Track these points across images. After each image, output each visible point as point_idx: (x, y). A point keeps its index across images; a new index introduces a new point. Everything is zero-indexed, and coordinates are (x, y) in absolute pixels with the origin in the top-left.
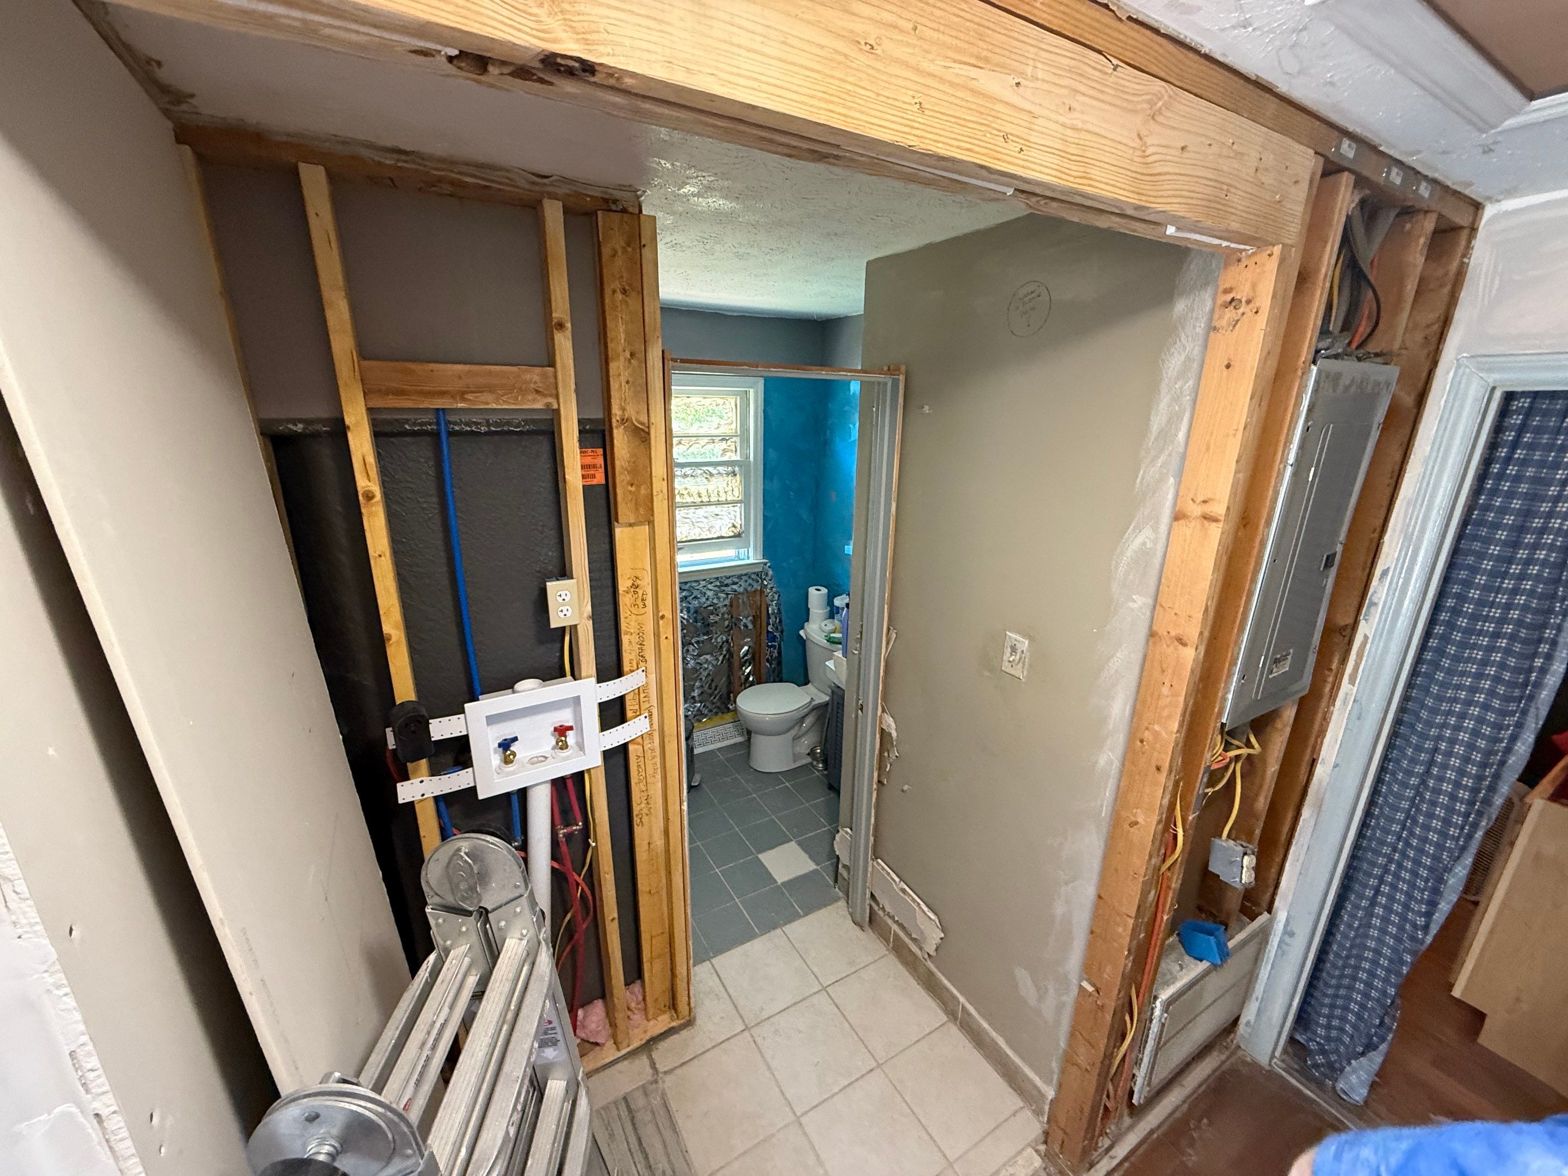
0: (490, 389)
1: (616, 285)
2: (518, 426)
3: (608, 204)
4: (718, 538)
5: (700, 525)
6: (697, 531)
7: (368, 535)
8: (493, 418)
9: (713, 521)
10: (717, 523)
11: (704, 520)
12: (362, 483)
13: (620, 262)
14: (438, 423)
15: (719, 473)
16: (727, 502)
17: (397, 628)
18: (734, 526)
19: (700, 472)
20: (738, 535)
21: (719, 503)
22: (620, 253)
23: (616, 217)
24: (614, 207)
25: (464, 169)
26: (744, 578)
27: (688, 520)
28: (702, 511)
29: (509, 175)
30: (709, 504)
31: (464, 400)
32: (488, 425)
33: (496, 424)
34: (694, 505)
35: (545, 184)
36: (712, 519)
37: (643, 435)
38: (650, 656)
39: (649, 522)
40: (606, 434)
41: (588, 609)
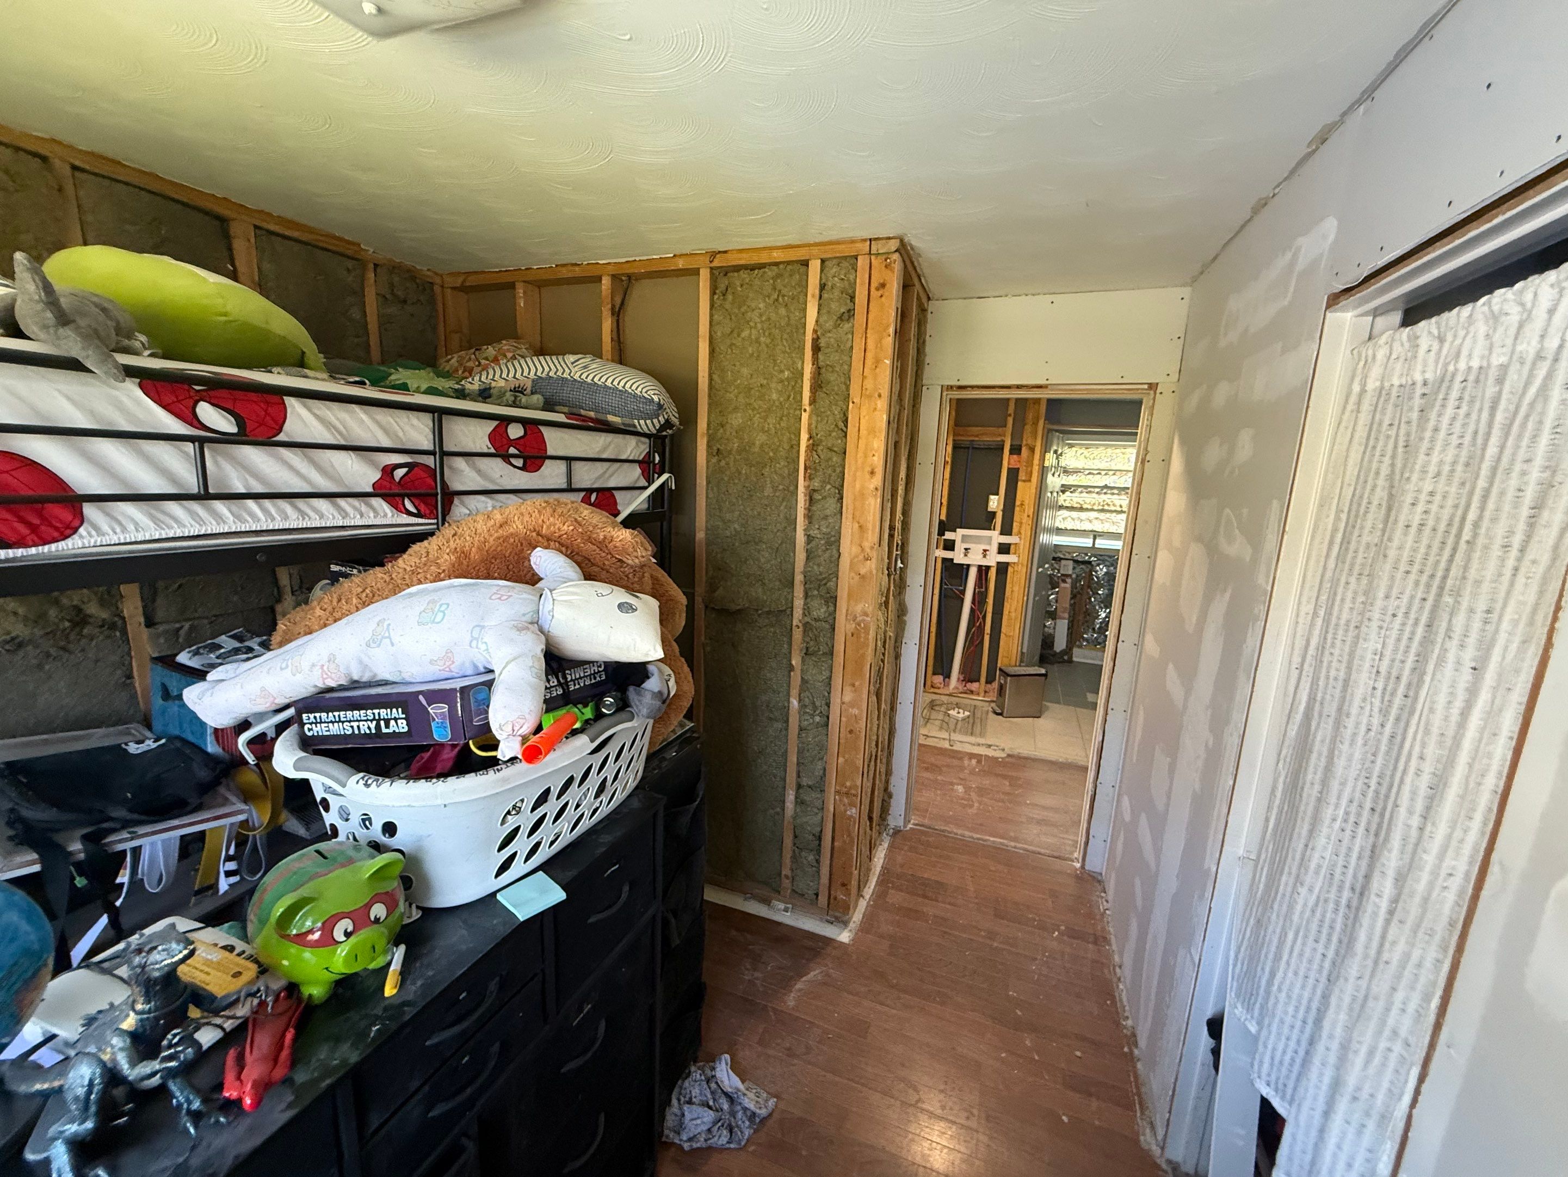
0: (985, 434)
2: (993, 446)
6: (1115, 527)
14: (970, 445)
27: (1110, 520)
31: (978, 437)
32: (984, 445)
33: (987, 445)
37: (1032, 450)
38: (1023, 532)
39: (1030, 481)
40: (1020, 450)
41: (1002, 507)
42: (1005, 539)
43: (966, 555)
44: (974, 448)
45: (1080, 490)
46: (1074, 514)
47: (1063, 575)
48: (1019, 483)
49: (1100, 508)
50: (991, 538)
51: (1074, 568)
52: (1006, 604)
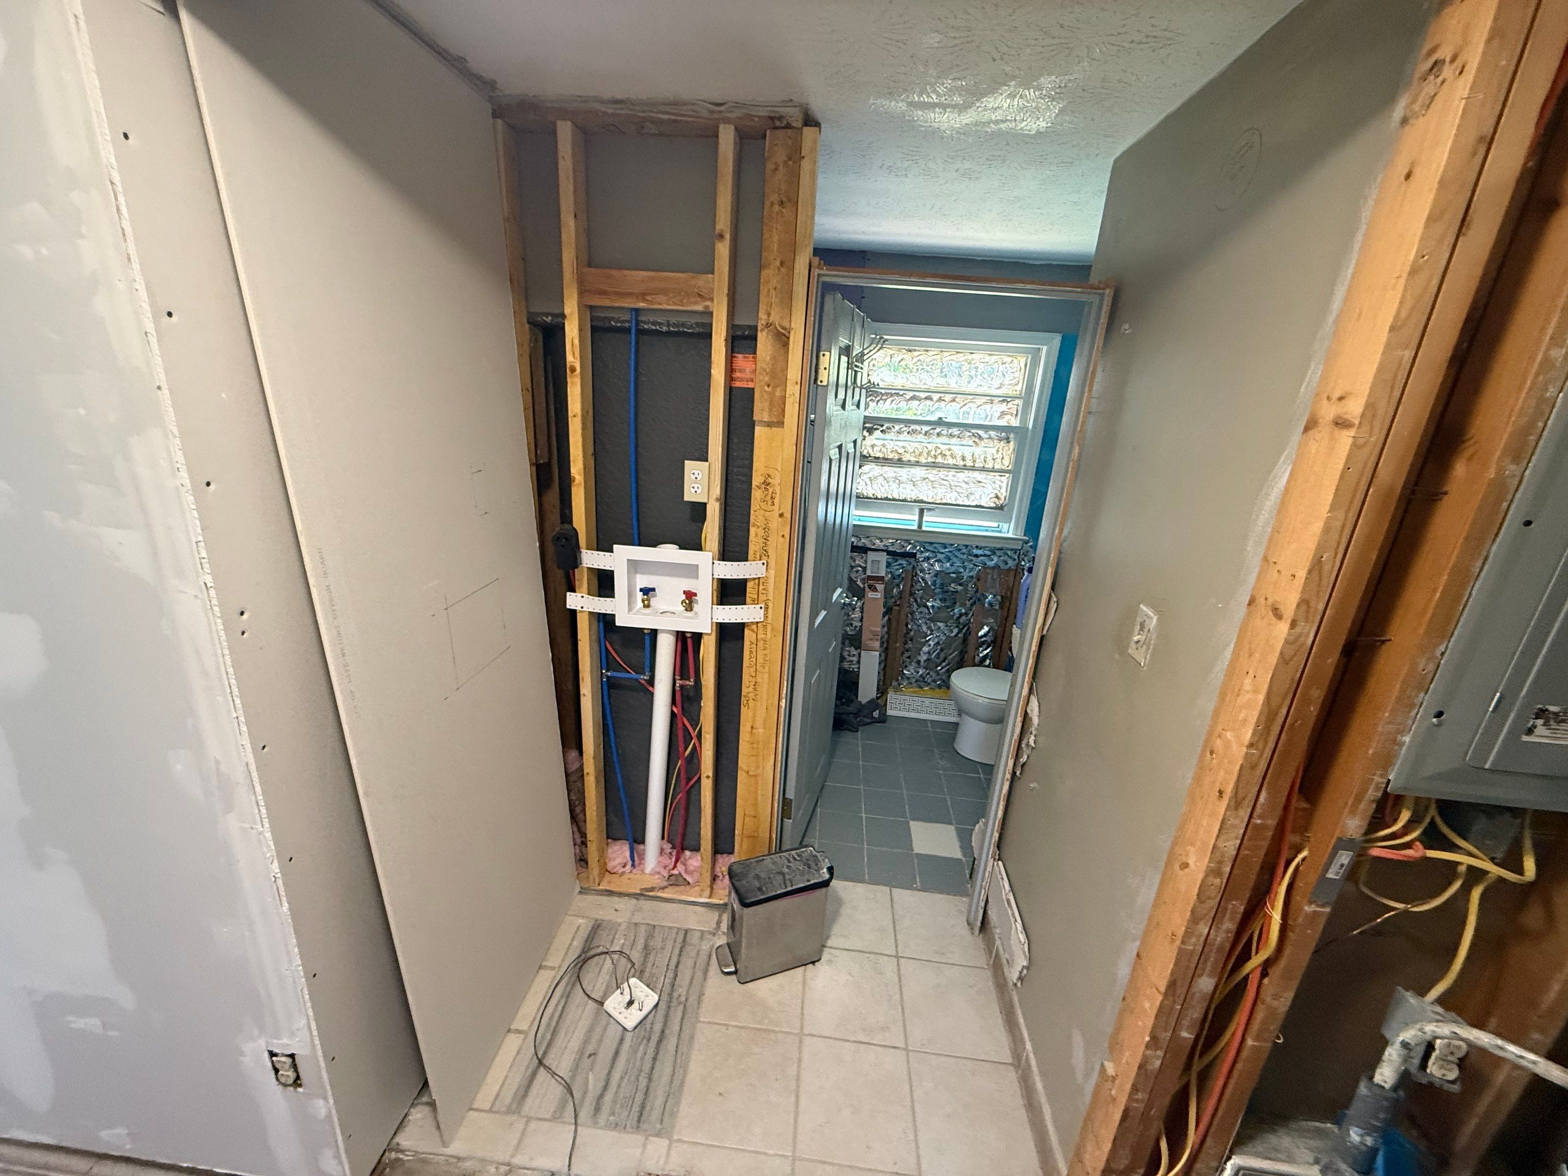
0: (664, 291)
1: (774, 197)
2: (691, 327)
3: (776, 122)
4: (977, 506)
5: (957, 489)
6: (954, 494)
7: (569, 398)
8: (673, 320)
9: (973, 487)
10: (978, 491)
11: (964, 485)
12: (570, 358)
13: (781, 174)
14: (630, 322)
15: (990, 438)
16: (993, 470)
17: (580, 474)
18: (997, 497)
19: (968, 434)
20: (1001, 508)
21: (983, 469)
22: (781, 168)
23: (780, 133)
24: (778, 124)
25: (661, 108)
26: (998, 553)
27: (946, 483)
28: (963, 476)
29: (694, 108)
30: (973, 469)
31: (644, 300)
32: (668, 325)
33: (675, 325)
34: (955, 467)
35: (721, 112)
36: (973, 485)
37: (782, 339)
38: (771, 551)
39: (781, 424)
40: (754, 338)
41: (717, 491)
43: (643, 607)
44: (638, 332)
46: (889, 471)
47: (870, 578)
48: (758, 429)
49: (930, 460)
50: (697, 567)
51: (889, 565)
52: (743, 710)
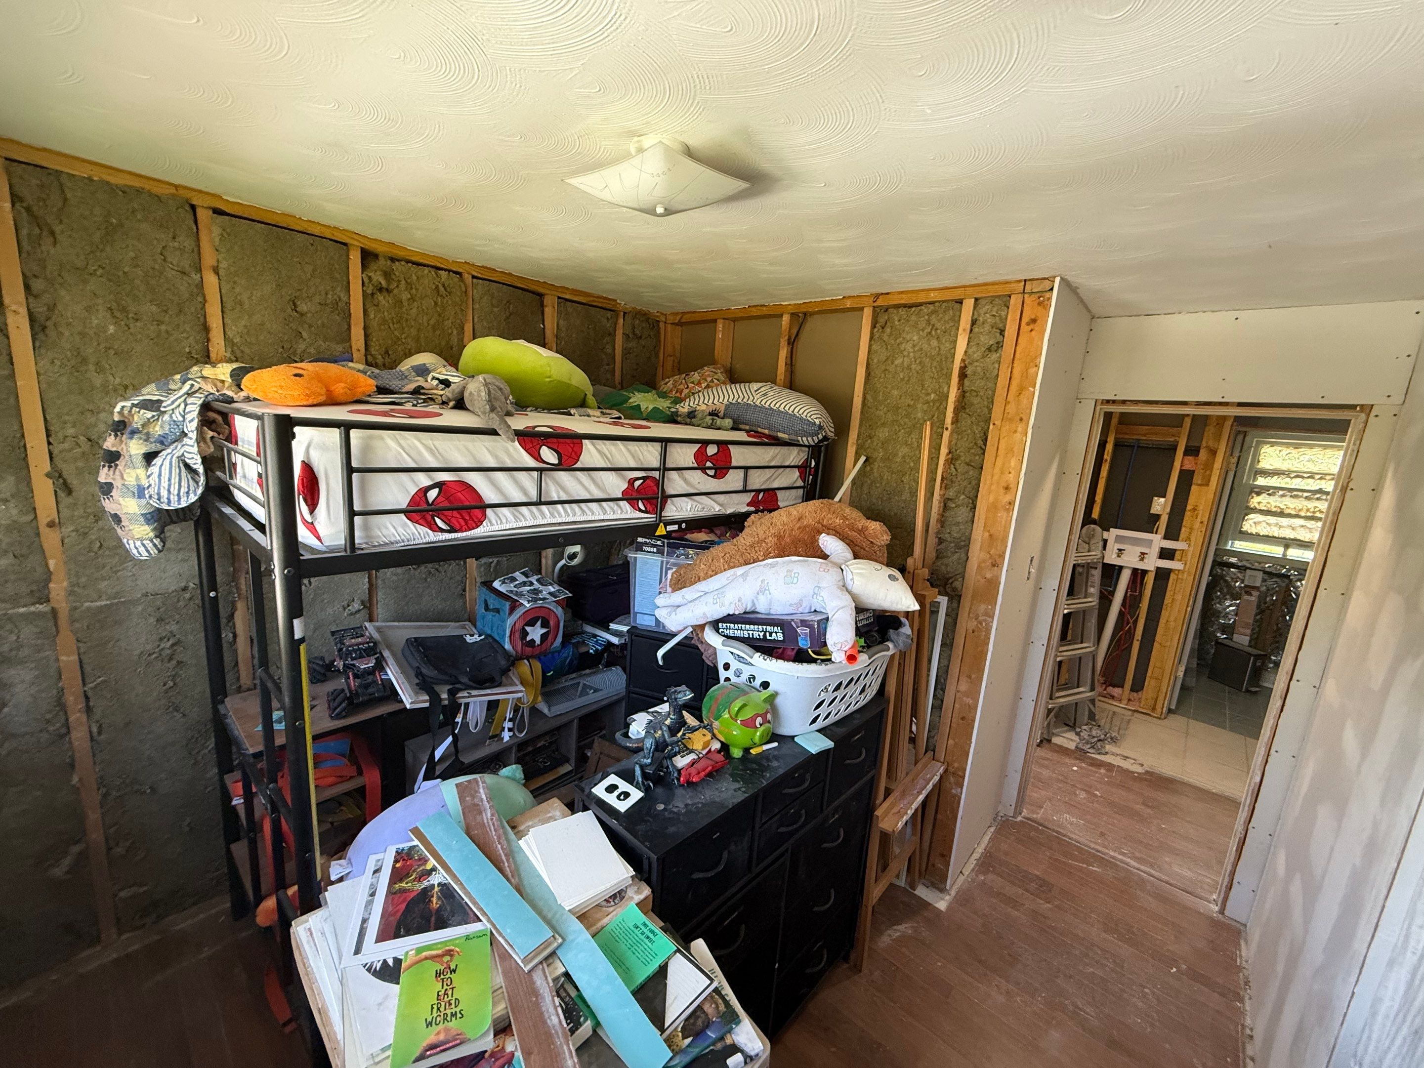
0: (1156, 434)
2: (1164, 446)
14: (1135, 443)
17: (1099, 499)
31: (1144, 437)
32: (1152, 445)
33: (1156, 445)
37: (1213, 453)
38: (1193, 539)
39: (1207, 485)
40: (1199, 451)
41: (1168, 510)
42: (1169, 544)
43: (1119, 556)
44: (1138, 447)
45: (1281, 493)
46: (1272, 519)
47: (1246, 586)
48: (1194, 488)
49: (1309, 514)
50: (1151, 541)
51: (1264, 580)
52: (1163, 612)
